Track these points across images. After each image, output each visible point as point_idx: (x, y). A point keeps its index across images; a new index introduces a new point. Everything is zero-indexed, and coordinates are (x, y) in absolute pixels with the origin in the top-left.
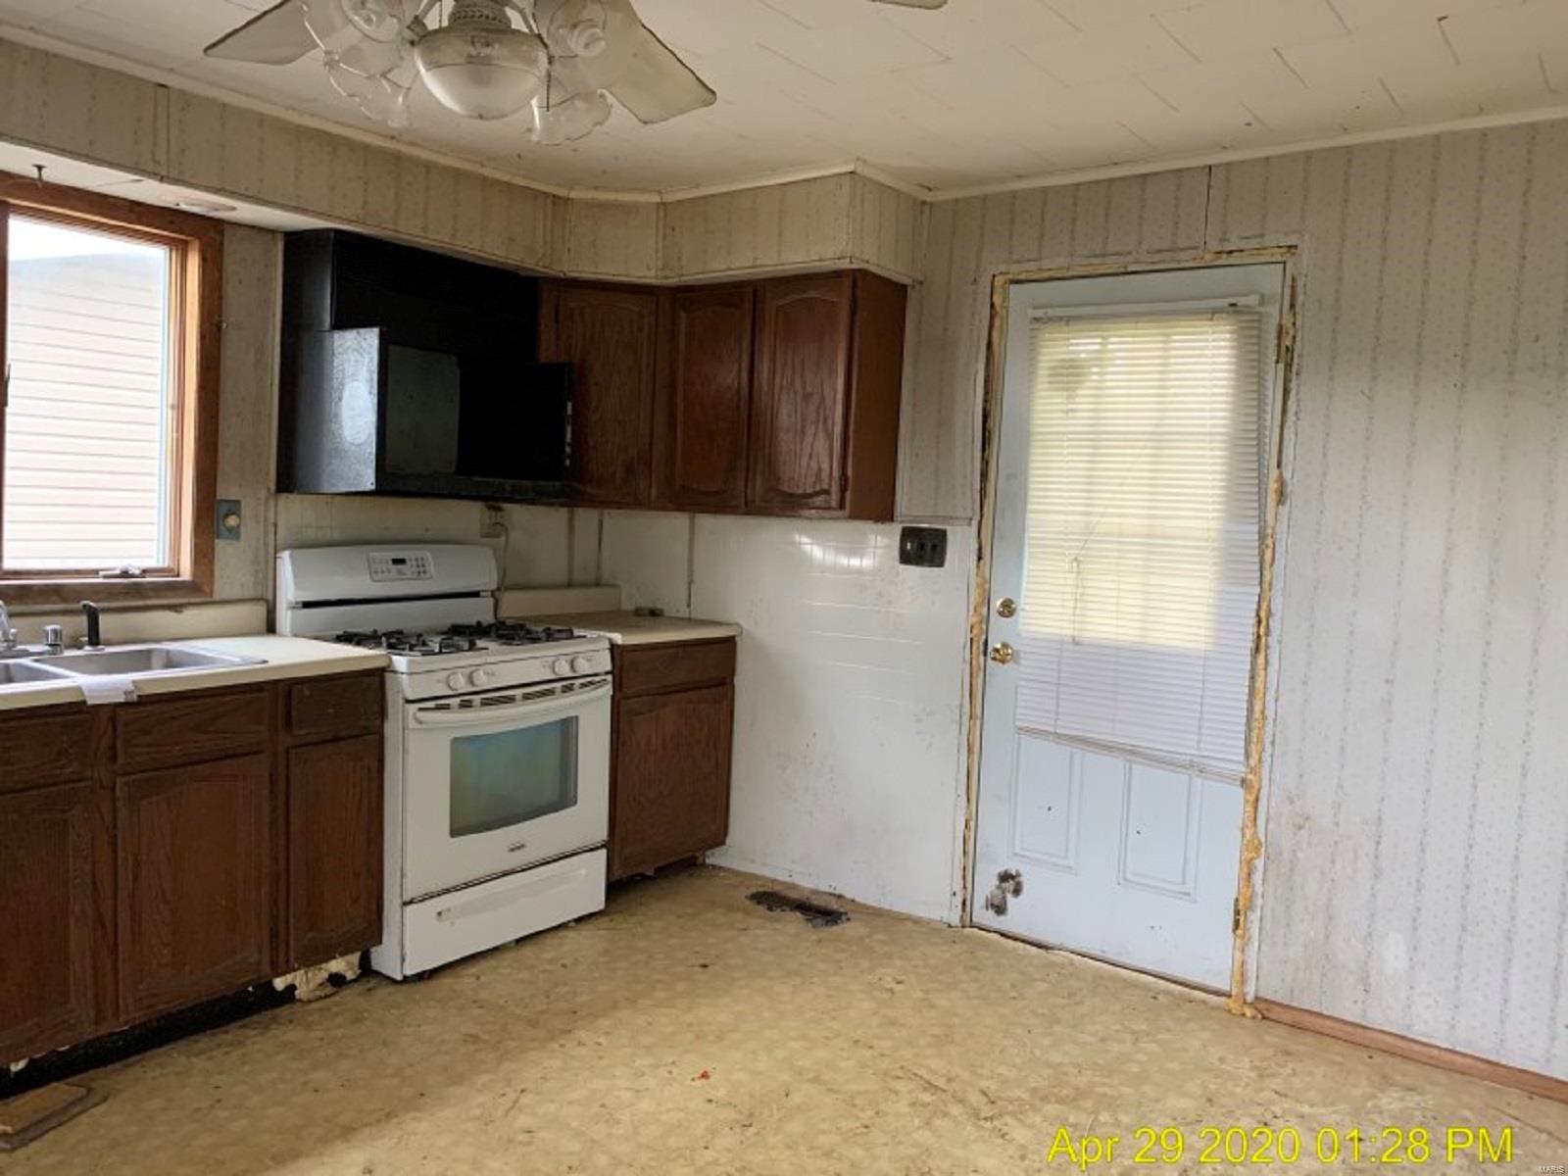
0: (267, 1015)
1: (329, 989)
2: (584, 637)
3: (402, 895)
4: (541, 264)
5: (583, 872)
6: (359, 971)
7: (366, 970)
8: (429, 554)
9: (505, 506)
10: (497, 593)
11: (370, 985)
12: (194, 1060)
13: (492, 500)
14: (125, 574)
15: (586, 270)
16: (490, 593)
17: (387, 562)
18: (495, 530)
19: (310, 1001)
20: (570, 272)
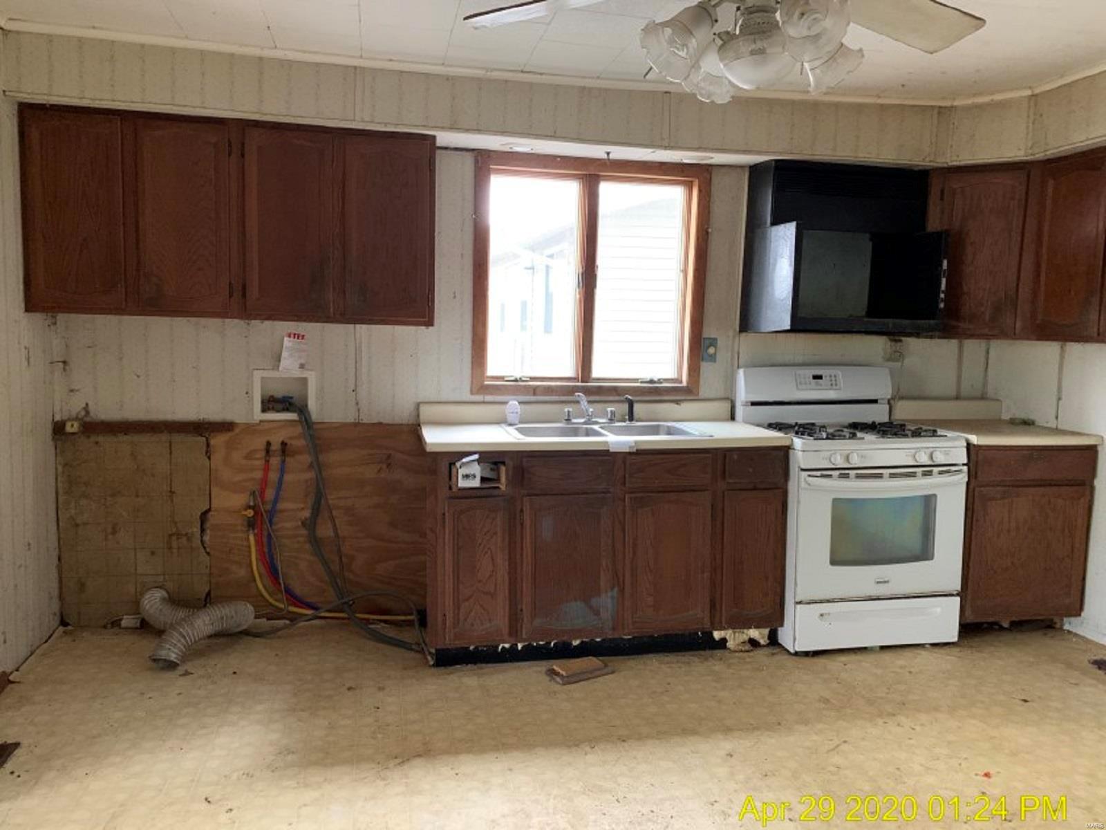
0: (708, 652)
1: (748, 647)
2: (946, 436)
3: (795, 598)
4: (927, 159)
5: (939, 610)
6: (768, 641)
7: (773, 640)
8: (840, 373)
9: (903, 338)
10: (892, 402)
11: (775, 651)
12: (663, 666)
13: (894, 335)
14: (652, 381)
15: (966, 159)
16: (886, 401)
17: (809, 378)
18: (897, 356)
19: (736, 651)
20: (952, 161)
